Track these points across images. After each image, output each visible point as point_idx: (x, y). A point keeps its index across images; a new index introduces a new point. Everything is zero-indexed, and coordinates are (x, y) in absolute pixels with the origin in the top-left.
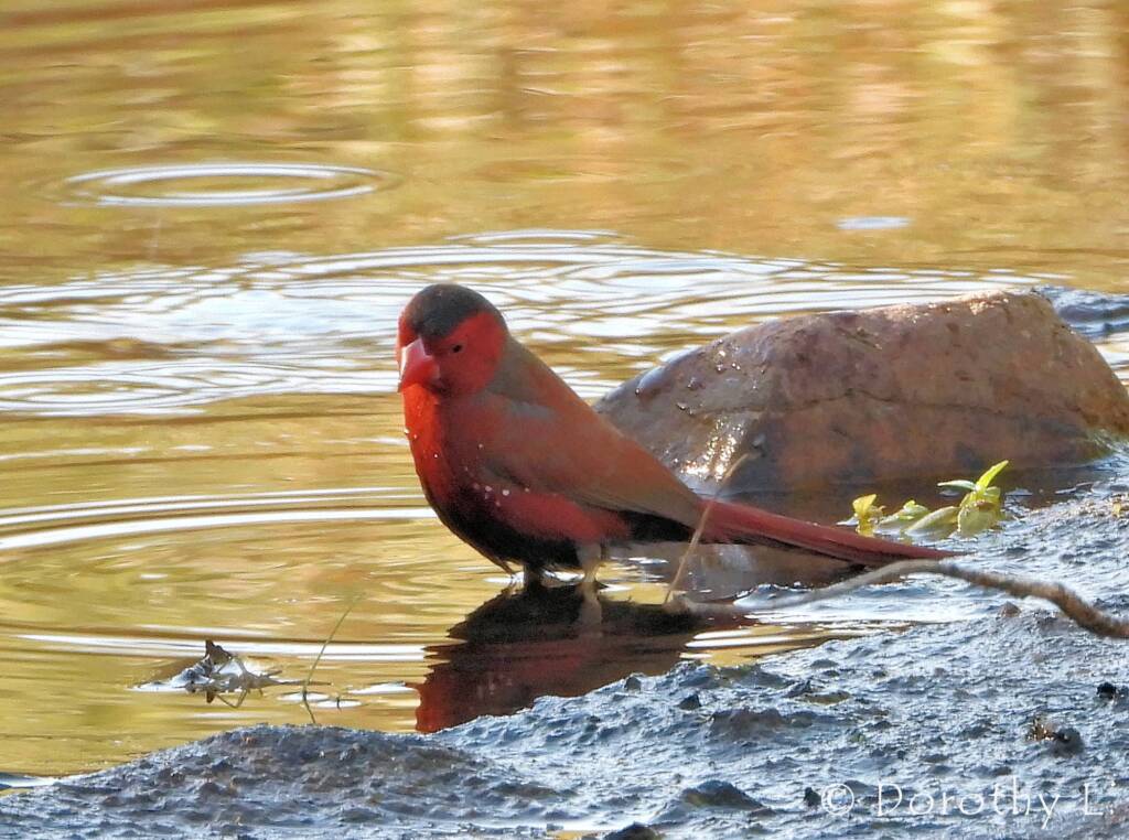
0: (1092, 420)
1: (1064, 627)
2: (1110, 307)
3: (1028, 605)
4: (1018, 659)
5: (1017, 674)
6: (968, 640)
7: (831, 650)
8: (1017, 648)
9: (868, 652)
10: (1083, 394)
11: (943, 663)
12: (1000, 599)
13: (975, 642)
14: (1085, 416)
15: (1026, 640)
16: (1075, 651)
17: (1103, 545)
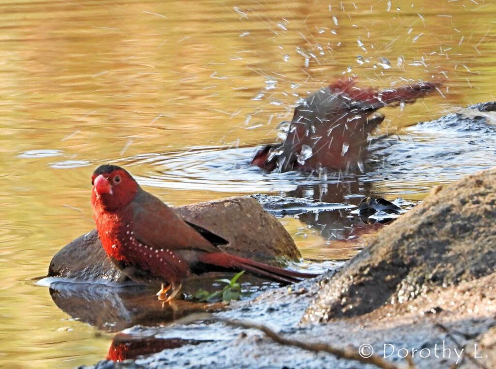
0: (278, 252)
1: (267, 342)
2: (286, 203)
3: (251, 333)
4: (247, 356)
5: (246, 363)
6: (225, 348)
7: (166, 354)
8: (246, 352)
9: (182, 355)
10: (274, 241)
11: (214, 359)
12: (239, 331)
13: (228, 350)
14: (275, 251)
15: (250, 348)
16: (272, 352)
17: (284, 306)
